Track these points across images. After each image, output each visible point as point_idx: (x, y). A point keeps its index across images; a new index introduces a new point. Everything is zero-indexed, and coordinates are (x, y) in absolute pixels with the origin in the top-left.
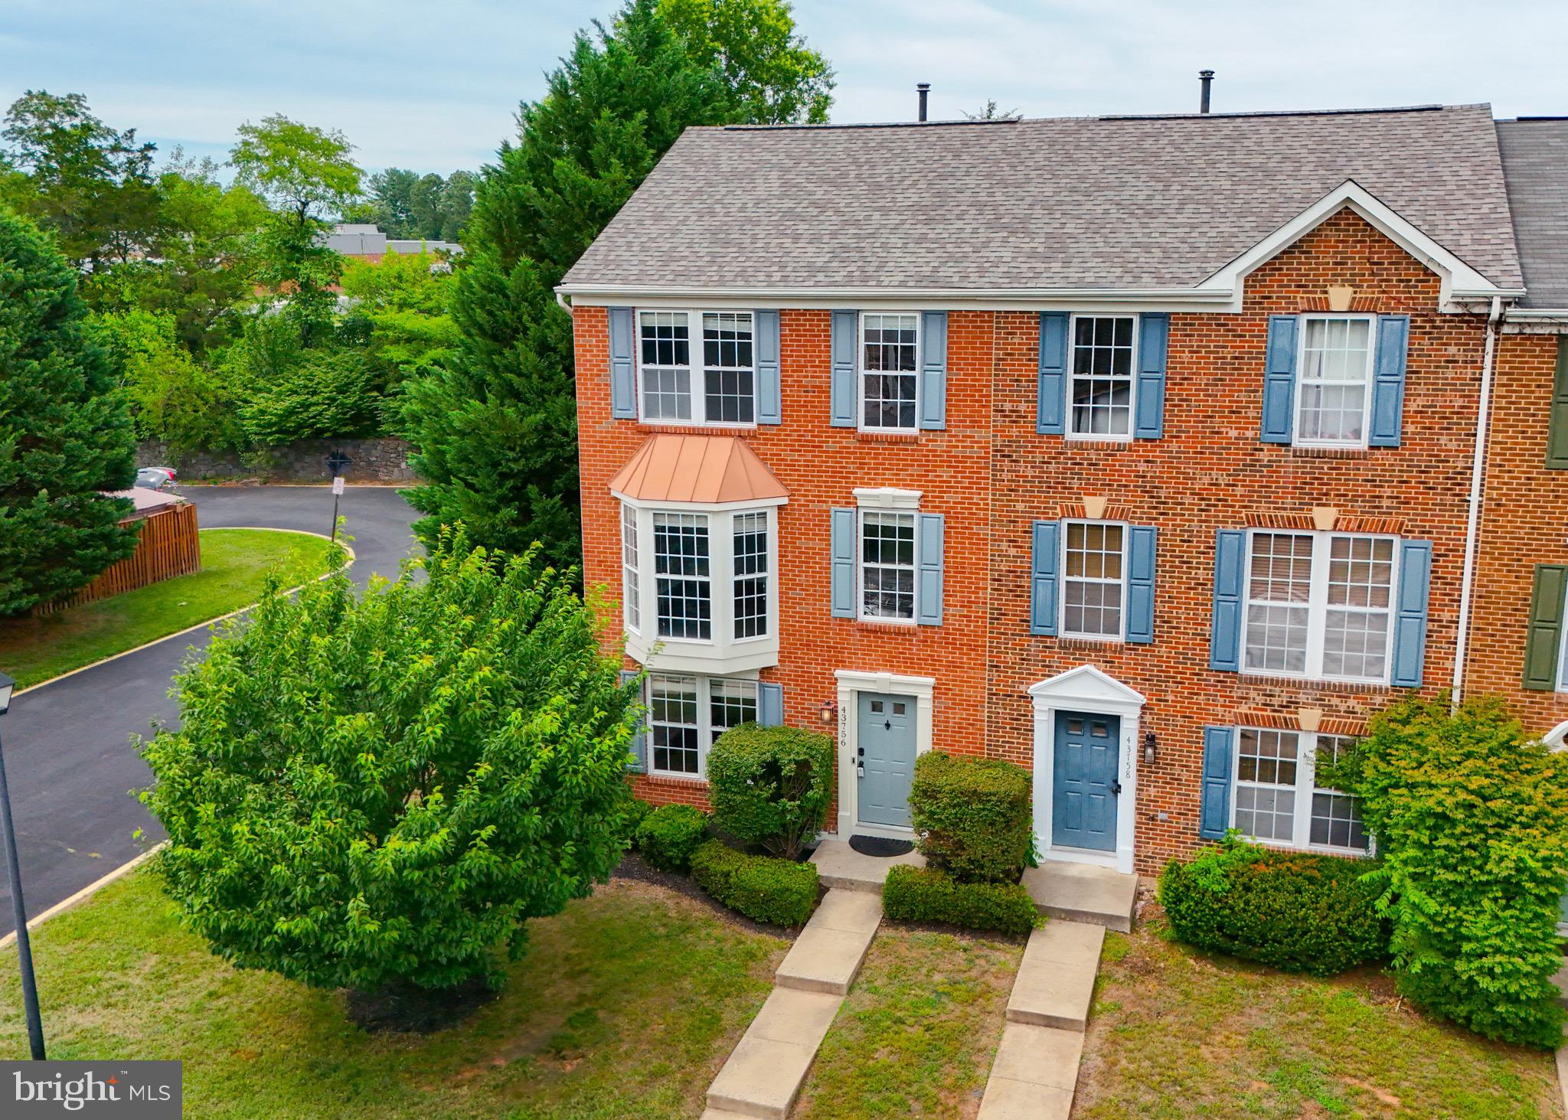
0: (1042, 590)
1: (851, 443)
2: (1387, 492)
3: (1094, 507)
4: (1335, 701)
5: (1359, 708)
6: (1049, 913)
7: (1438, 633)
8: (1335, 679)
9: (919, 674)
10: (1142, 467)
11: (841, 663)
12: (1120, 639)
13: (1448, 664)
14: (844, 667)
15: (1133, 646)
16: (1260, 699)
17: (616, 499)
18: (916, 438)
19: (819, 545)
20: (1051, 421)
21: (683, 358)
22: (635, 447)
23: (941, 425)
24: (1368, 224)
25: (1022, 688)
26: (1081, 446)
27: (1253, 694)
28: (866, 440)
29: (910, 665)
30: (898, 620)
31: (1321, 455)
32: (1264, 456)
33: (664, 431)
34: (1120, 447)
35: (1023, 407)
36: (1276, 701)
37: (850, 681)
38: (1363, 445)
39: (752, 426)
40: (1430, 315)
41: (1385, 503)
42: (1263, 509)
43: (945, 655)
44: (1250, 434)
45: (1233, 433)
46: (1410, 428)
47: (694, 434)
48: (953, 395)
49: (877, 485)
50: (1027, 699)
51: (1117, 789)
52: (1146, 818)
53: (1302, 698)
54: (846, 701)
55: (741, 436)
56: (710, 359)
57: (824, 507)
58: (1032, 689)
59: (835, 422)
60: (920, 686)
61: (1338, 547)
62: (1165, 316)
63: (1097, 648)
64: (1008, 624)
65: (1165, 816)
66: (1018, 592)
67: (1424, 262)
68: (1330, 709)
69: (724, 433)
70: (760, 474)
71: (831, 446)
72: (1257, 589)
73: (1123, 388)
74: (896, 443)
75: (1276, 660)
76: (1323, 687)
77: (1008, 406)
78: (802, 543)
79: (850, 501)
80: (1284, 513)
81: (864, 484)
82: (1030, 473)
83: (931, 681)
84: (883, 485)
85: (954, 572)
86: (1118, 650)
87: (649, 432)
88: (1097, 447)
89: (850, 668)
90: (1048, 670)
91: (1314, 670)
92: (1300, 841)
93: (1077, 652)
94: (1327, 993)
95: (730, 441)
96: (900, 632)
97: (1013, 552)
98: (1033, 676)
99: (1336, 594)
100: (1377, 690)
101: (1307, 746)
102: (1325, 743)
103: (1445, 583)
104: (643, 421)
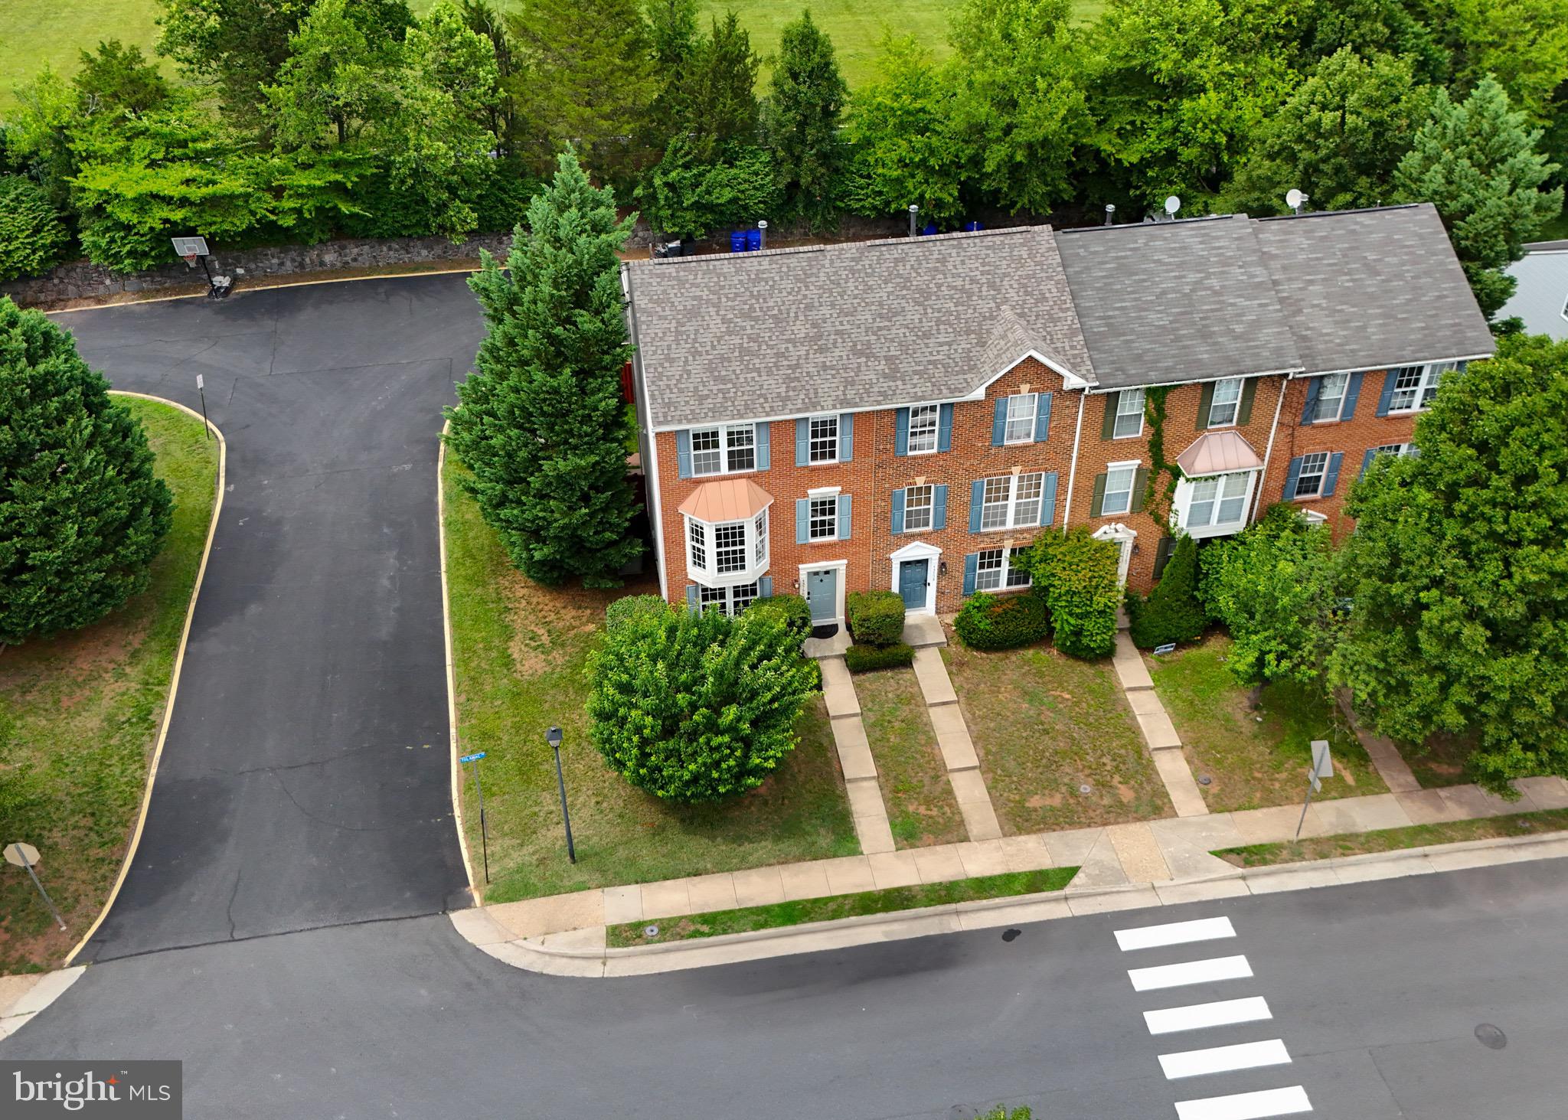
0: (897, 514)
1: (807, 471)
2: (1041, 457)
3: (920, 482)
4: (1019, 535)
5: (1028, 536)
6: (913, 647)
7: (1059, 505)
8: (1018, 527)
9: (839, 560)
10: (942, 463)
11: (803, 562)
12: (930, 529)
13: (1062, 515)
14: (803, 564)
15: (935, 531)
16: (989, 540)
17: (682, 516)
18: (836, 464)
19: (790, 517)
20: (902, 450)
21: (716, 445)
22: (692, 490)
23: (852, 458)
24: (1036, 360)
25: (887, 556)
26: (914, 458)
27: (986, 539)
28: (815, 468)
29: (836, 557)
30: (827, 539)
31: (1017, 448)
32: (993, 451)
33: (708, 480)
34: (932, 456)
35: (888, 446)
36: (995, 540)
37: (805, 569)
38: (1031, 440)
39: (755, 469)
40: (1060, 391)
41: (1040, 461)
42: (993, 471)
43: (852, 550)
44: (987, 444)
45: (980, 444)
46: (1051, 433)
47: (725, 479)
48: (856, 447)
49: (819, 487)
50: (889, 559)
51: (926, 584)
52: (940, 593)
53: (1006, 537)
54: (803, 576)
55: (749, 477)
56: (731, 443)
57: (792, 500)
58: (892, 556)
59: (798, 465)
60: (840, 565)
61: (1021, 479)
62: (953, 404)
63: (920, 534)
64: (881, 532)
65: (947, 591)
66: (885, 519)
67: (1057, 371)
68: (1016, 538)
69: (740, 477)
70: (760, 492)
71: (796, 474)
72: (988, 500)
73: (932, 431)
74: (828, 467)
75: (994, 524)
76: (1015, 531)
77: (881, 447)
78: (781, 516)
79: (806, 495)
80: (1000, 471)
81: (812, 488)
82: (891, 471)
83: (845, 561)
84: (822, 486)
85: (856, 516)
86: (929, 533)
87: (699, 482)
88: (921, 457)
89: (805, 563)
90: (899, 547)
91: (1010, 525)
92: (1003, 586)
93: (912, 537)
94: (1030, 653)
95: (744, 481)
96: (830, 544)
97: (883, 504)
98: (892, 551)
99: (1019, 497)
100: (1035, 528)
101: (1006, 553)
102: (1013, 551)
103: (1062, 486)
104: (694, 476)
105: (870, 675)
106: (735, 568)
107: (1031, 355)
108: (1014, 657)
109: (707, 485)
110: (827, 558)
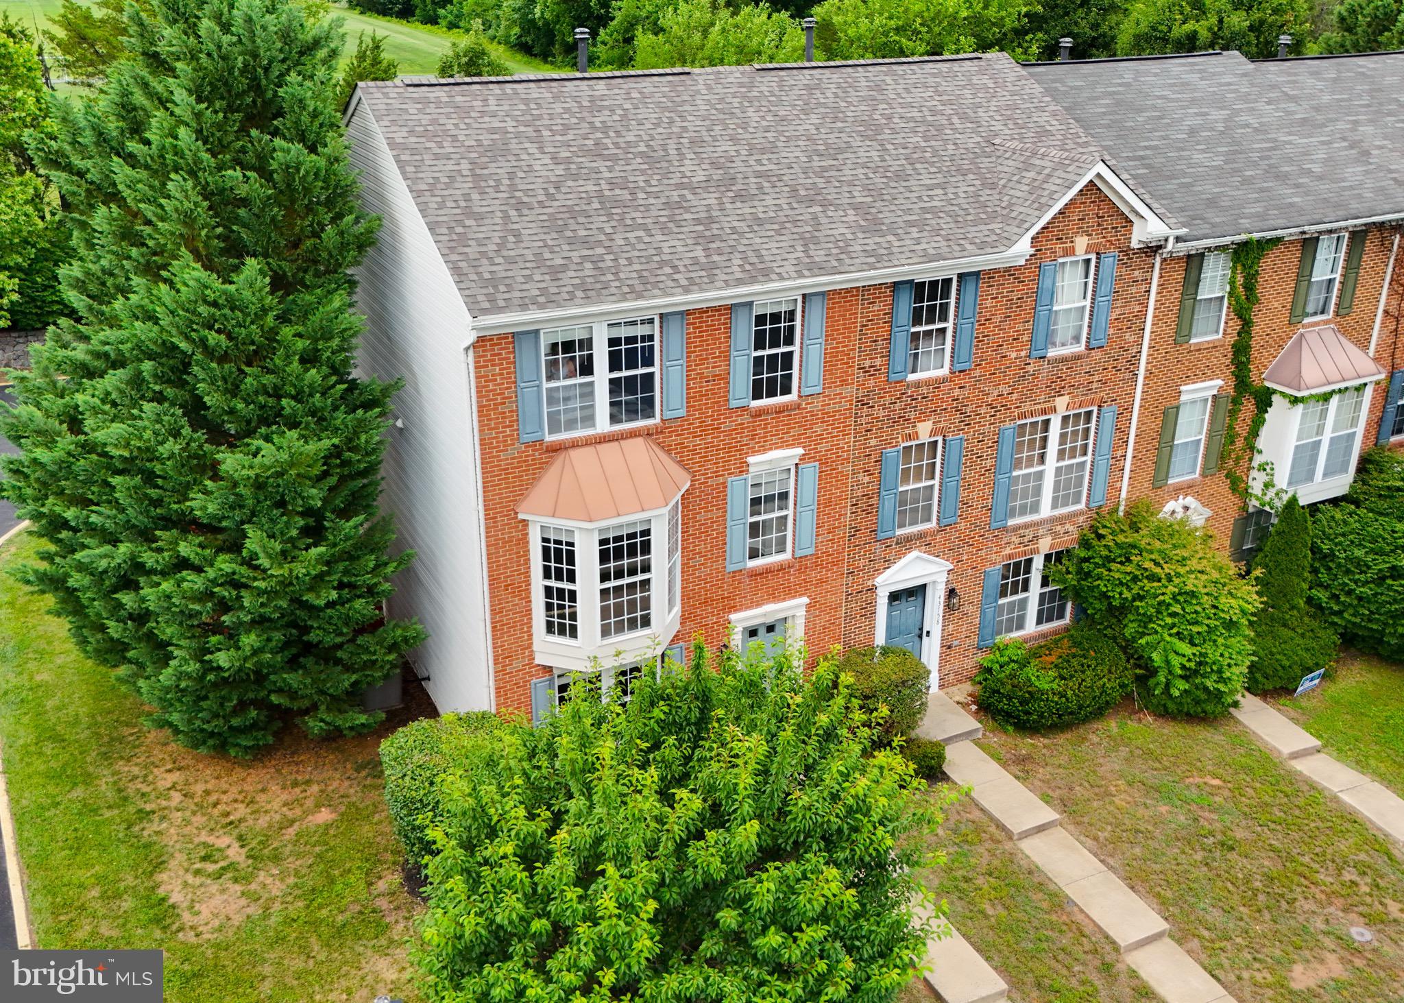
0: (887, 504)
1: (746, 418)
2: (1096, 378)
3: (924, 431)
4: (1059, 528)
5: (1070, 528)
6: (939, 743)
7: (1115, 466)
8: (1058, 512)
9: (794, 597)
10: (957, 392)
11: (733, 609)
12: (933, 524)
13: (1118, 485)
14: (736, 611)
15: (940, 529)
16: (1017, 541)
17: (524, 520)
18: (799, 405)
19: (716, 513)
20: (899, 369)
21: (587, 368)
22: (544, 466)
23: (819, 389)
24: (1099, 189)
25: (870, 583)
26: (918, 384)
27: (1014, 539)
28: (759, 413)
29: (789, 593)
30: (775, 558)
31: (1064, 360)
32: (1030, 368)
33: (575, 444)
34: (943, 380)
35: (878, 362)
36: (1026, 539)
38: (1081, 346)
39: (657, 420)
40: (1127, 250)
41: (1095, 386)
42: (1027, 407)
43: (814, 575)
44: (1023, 354)
45: (1014, 355)
46: (1111, 331)
47: (605, 442)
48: (829, 362)
49: (766, 450)
50: (873, 588)
51: (923, 633)
52: (946, 647)
53: (1041, 532)
54: (737, 639)
55: (648, 434)
56: (614, 365)
57: (721, 479)
58: (878, 581)
59: (734, 404)
60: (796, 607)
61: (1065, 420)
62: (977, 274)
63: (921, 536)
64: (861, 538)
65: (956, 643)
66: (870, 510)
67: (1126, 211)
68: (1056, 535)
69: (633, 434)
70: (667, 464)
71: (728, 425)
72: (1018, 464)
73: (942, 331)
74: (780, 412)
75: (1025, 508)
76: (1054, 520)
77: (868, 363)
78: (702, 517)
79: (744, 468)
80: (1039, 406)
81: (755, 452)
82: (881, 414)
83: (805, 600)
84: (771, 449)
85: (824, 507)
86: (933, 534)
87: (557, 449)
88: (927, 382)
89: (741, 610)
90: (888, 563)
91: (1046, 510)
92: (1031, 627)
93: (907, 543)
95: (640, 440)
96: (782, 568)
97: (867, 479)
98: (878, 572)
99: (1061, 454)
100: (1081, 513)
101: (1038, 563)
102: (1048, 557)
103: (1121, 432)
104: (549, 438)
106: (633, 624)
107: (1099, 175)
109: (575, 454)
110: (774, 597)
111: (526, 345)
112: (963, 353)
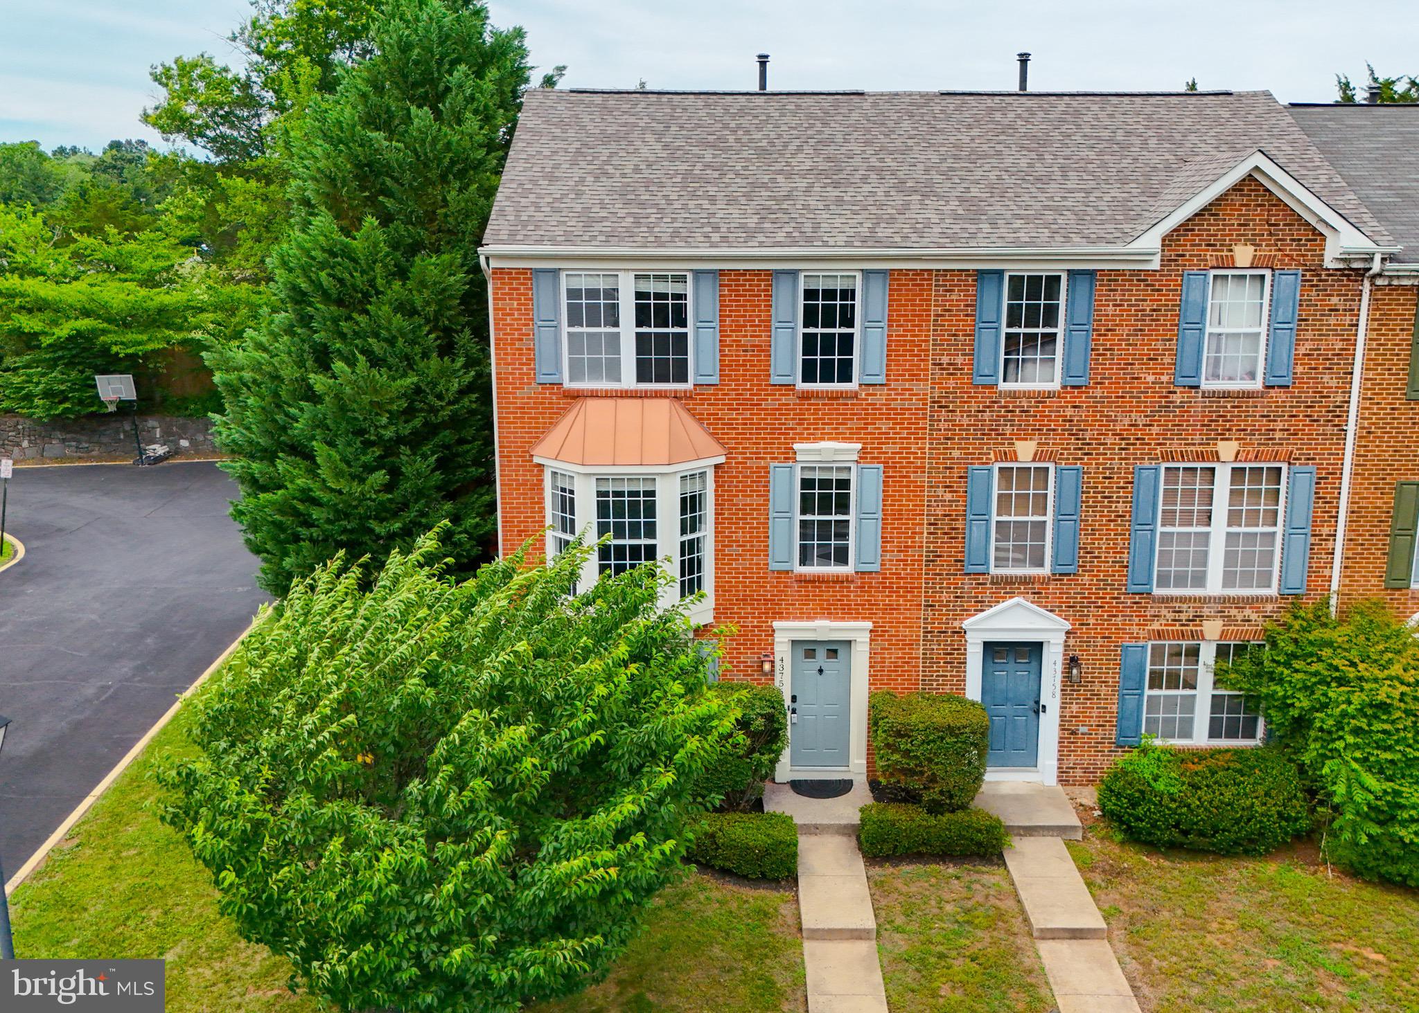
0: (976, 531)
1: (791, 400)
2: (1280, 425)
3: (1025, 451)
4: (1234, 612)
5: (1254, 616)
7: (1319, 546)
8: (1233, 592)
9: (856, 619)
10: (1069, 412)
11: (779, 615)
12: (1046, 571)
13: (1327, 572)
14: (781, 618)
15: (1058, 577)
16: (1170, 616)
17: (540, 465)
18: (856, 393)
19: (756, 500)
20: (987, 372)
21: (612, 318)
22: (561, 412)
23: (882, 379)
24: (1267, 190)
25: (956, 624)
26: (1014, 395)
27: (1164, 612)
28: (806, 396)
29: (848, 612)
30: (833, 569)
31: (1226, 395)
32: (1177, 398)
33: (594, 395)
34: (1050, 395)
35: (959, 360)
36: (1183, 617)
37: (786, 631)
38: (1257, 385)
39: (689, 386)
40: (1317, 270)
41: (1278, 435)
42: (1175, 446)
43: (882, 598)
44: (1165, 378)
45: (1151, 378)
46: (1299, 369)
47: (627, 397)
48: (894, 350)
49: (816, 440)
50: (961, 633)
51: (1038, 709)
52: (1068, 732)
53: (1206, 612)
54: (782, 649)
55: (676, 397)
56: (642, 319)
57: (762, 463)
58: (966, 624)
59: (774, 380)
60: (858, 631)
61: (1237, 473)
62: (1092, 273)
63: (1026, 581)
64: (943, 566)
65: (1084, 729)
66: (953, 534)
67: (1313, 221)
68: (1229, 620)
69: (658, 395)
70: (698, 435)
71: (769, 403)
72: (1169, 518)
73: (1051, 339)
74: (837, 398)
75: (1181, 581)
76: (1224, 600)
77: (945, 360)
78: (740, 500)
79: (790, 455)
80: (1193, 448)
81: (803, 439)
82: (965, 421)
83: (869, 625)
84: (823, 439)
85: (893, 518)
86: (1045, 581)
87: (576, 396)
88: (1028, 395)
89: (787, 619)
90: (981, 606)
91: (1214, 586)
92: (1200, 738)
93: (1008, 586)
94: (1270, 869)
95: (665, 403)
96: (838, 580)
97: (948, 496)
98: (967, 613)
99: (1234, 517)
100: (1269, 599)
101: (1208, 654)
102: (1222, 652)
103: (1325, 502)
104: (568, 385)
105: (906, 868)
107: (1257, 168)
108: (1238, 873)
109: (591, 403)
110: (828, 612)
111: (545, 283)
112: (1077, 366)
